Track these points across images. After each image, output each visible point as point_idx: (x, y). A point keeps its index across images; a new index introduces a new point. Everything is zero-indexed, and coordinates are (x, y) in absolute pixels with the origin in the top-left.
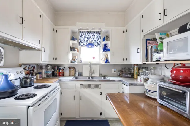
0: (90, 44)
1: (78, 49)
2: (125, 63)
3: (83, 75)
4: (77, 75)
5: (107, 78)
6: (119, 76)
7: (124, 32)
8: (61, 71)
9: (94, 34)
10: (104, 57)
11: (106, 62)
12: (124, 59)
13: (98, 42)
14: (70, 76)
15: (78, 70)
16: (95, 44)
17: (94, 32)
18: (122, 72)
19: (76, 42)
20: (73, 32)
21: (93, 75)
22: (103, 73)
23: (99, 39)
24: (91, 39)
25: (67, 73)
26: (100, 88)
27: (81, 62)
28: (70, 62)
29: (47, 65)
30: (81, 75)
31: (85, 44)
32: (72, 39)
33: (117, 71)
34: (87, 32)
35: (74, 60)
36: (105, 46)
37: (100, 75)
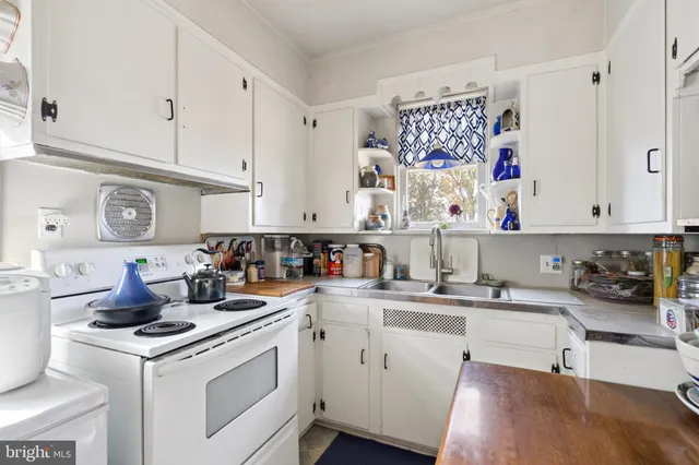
0: (437, 154)
1: (393, 178)
2: (603, 226)
3: (412, 275)
4: (388, 273)
5: (514, 296)
6: (575, 290)
7: (596, 78)
8: (333, 258)
9: (458, 112)
10: (499, 203)
11: (504, 227)
12: (596, 211)
13: (475, 141)
14: (363, 276)
15: (396, 258)
16: (460, 151)
17: (458, 104)
18: (591, 269)
19: (381, 153)
20: (373, 118)
21: (451, 279)
22: (498, 274)
23: (480, 131)
24: (443, 136)
25: (353, 265)
27: (407, 225)
30: (402, 274)
31: (422, 155)
32: (367, 145)
33: (568, 266)
34: (427, 109)
35: (375, 220)
36: (506, 154)
37: (483, 280)
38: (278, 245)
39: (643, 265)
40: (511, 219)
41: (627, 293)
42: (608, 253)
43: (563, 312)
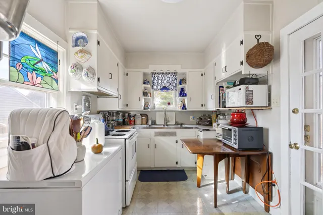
0: (165, 88)
1: (151, 93)
2: (203, 109)
3: (157, 123)
4: (150, 123)
5: (184, 126)
6: (198, 124)
7: (202, 75)
8: (131, 119)
9: (169, 76)
10: (181, 103)
11: (183, 109)
12: (202, 105)
13: (174, 85)
14: (142, 124)
15: (151, 118)
16: (170, 87)
17: (169, 73)
18: (201, 119)
19: (148, 86)
20: (145, 74)
21: (168, 123)
22: (180, 122)
23: (175, 82)
24: (165, 82)
25: (138, 121)
26: (176, 135)
27: (155, 108)
28: (143, 108)
29: (118, 112)
30: (154, 123)
31: (159, 87)
32: (144, 83)
33: (196, 119)
34: (161, 73)
35: (147, 106)
36: (182, 90)
37: (177, 123)
38: (115, 114)
39: (210, 117)
40: (184, 107)
41: (208, 123)
42: (204, 115)
43: (197, 128)
